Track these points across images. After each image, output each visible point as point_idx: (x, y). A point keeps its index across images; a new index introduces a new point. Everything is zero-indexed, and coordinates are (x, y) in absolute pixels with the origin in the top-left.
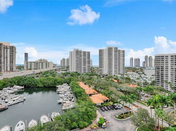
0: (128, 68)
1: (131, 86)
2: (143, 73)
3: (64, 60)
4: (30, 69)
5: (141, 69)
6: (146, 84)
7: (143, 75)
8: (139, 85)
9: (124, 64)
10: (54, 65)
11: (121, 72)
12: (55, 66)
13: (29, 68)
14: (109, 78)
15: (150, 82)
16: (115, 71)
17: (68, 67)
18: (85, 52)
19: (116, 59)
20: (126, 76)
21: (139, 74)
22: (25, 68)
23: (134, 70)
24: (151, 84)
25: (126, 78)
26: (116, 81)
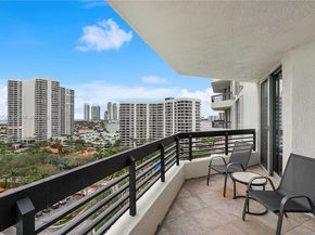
0: (81, 123)
1: (86, 153)
2: (105, 130)
5: (103, 124)
6: (108, 145)
7: (104, 134)
8: (98, 149)
9: (72, 115)
11: (68, 131)
14: (37, 147)
15: (113, 142)
16: (54, 131)
19: (55, 105)
20: (75, 138)
21: (99, 132)
23: (90, 125)
24: (115, 146)
25: (77, 142)
26: (56, 151)
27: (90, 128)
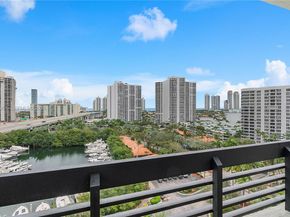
0: (202, 111)
1: (205, 140)
2: (225, 119)
3: (98, 99)
4: (42, 117)
5: (222, 113)
6: (227, 135)
7: (224, 123)
8: (216, 137)
9: (194, 105)
10: (82, 108)
11: (191, 118)
12: (83, 110)
13: (39, 114)
14: (171, 128)
15: (234, 133)
16: (181, 117)
17: (105, 112)
18: (132, 87)
19: (182, 97)
20: (197, 125)
21: (218, 120)
22: (32, 115)
23: (210, 114)
24: (236, 136)
25: (198, 128)
26: (182, 133)
27: (210, 116)
